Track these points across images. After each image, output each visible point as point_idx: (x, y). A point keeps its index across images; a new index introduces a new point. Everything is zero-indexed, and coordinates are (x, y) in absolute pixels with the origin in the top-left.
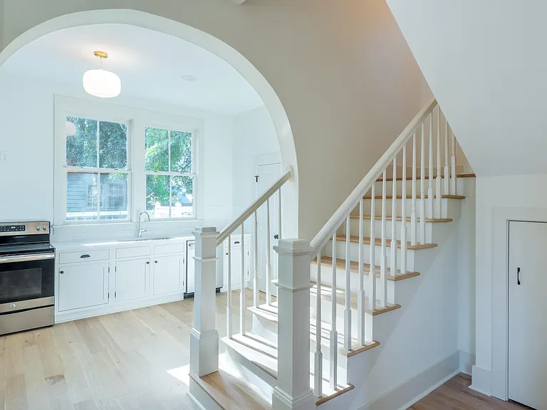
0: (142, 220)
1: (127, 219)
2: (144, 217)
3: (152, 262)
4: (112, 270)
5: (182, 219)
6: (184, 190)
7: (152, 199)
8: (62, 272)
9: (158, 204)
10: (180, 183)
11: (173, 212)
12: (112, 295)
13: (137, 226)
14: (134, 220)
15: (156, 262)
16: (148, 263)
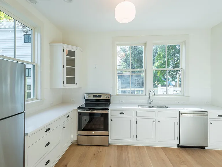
0: (151, 95)
1: (144, 93)
2: (152, 93)
3: (157, 122)
4: (135, 122)
5: (175, 96)
6: (170, 80)
7: (157, 83)
8: (112, 120)
9: (160, 86)
10: (169, 77)
11: (168, 91)
12: (135, 136)
13: (148, 98)
14: (147, 95)
15: (159, 122)
16: (154, 121)
